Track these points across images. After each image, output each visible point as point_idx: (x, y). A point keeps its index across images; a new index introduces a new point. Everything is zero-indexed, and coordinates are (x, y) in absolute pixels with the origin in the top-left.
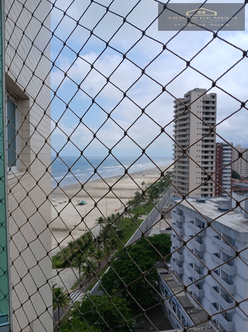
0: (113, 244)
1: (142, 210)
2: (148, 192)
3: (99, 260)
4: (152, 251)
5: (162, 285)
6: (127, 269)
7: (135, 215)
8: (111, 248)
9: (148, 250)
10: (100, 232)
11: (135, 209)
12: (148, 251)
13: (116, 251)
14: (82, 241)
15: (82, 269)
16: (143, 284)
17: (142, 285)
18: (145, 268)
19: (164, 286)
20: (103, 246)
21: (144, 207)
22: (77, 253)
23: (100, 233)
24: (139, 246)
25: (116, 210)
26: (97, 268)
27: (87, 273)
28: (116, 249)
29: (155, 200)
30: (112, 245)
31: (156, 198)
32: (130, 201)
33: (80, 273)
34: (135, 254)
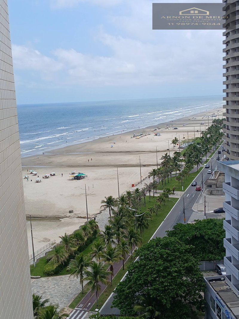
0: (131, 237)
1: (176, 183)
2: (184, 155)
3: (111, 262)
4: (194, 247)
5: (211, 297)
6: (155, 274)
7: (164, 192)
8: (128, 243)
9: (186, 244)
10: (109, 219)
11: (164, 182)
12: (188, 246)
13: (137, 248)
14: (83, 234)
15: (85, 276)
16: (181, 296)
17: (180, 298)
18: (183, 272)
19: (215, 299)
20: (115, 241)
21: (178, 179)
22: (76, 252)
23: (110, 221)
24: (173, 239)
25: (133, 185)
26: (107, 274)
27: (94, 282)
28: (137, 245)
29: (195, 166)
30: (131, 239)
31: (198, 163)
32: (154, 170)
33: (82, 282)
34: (166, 251)
